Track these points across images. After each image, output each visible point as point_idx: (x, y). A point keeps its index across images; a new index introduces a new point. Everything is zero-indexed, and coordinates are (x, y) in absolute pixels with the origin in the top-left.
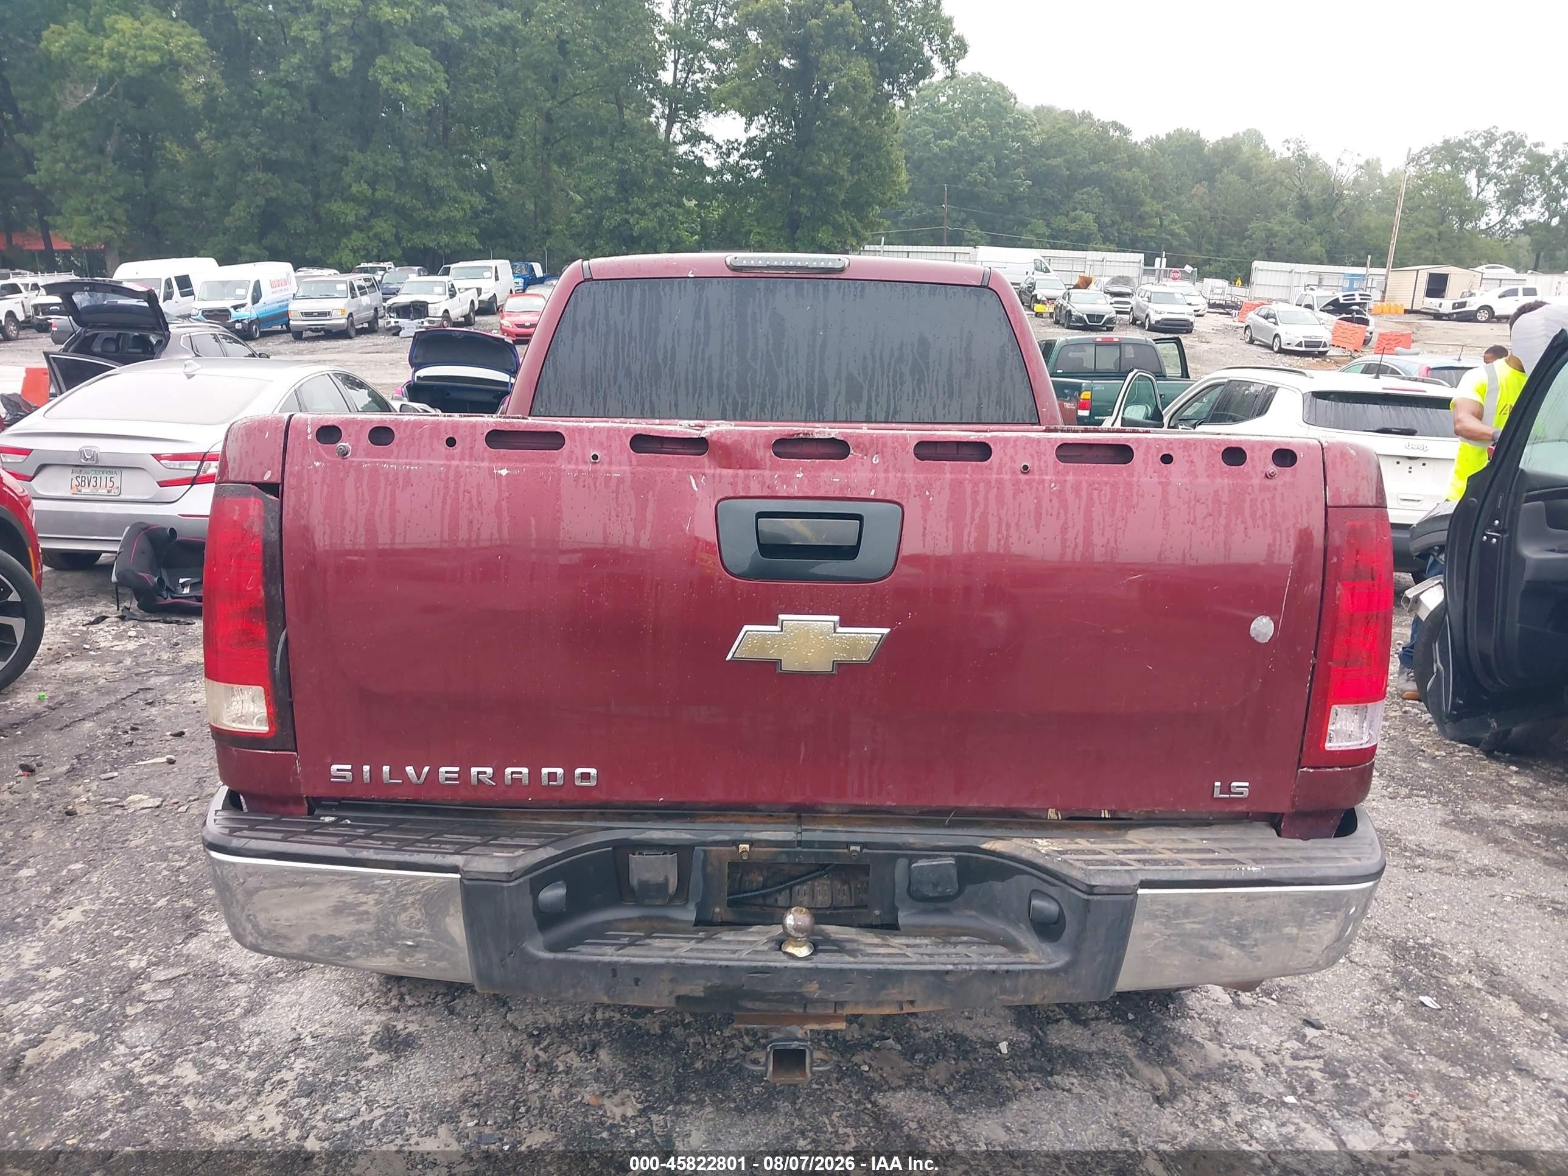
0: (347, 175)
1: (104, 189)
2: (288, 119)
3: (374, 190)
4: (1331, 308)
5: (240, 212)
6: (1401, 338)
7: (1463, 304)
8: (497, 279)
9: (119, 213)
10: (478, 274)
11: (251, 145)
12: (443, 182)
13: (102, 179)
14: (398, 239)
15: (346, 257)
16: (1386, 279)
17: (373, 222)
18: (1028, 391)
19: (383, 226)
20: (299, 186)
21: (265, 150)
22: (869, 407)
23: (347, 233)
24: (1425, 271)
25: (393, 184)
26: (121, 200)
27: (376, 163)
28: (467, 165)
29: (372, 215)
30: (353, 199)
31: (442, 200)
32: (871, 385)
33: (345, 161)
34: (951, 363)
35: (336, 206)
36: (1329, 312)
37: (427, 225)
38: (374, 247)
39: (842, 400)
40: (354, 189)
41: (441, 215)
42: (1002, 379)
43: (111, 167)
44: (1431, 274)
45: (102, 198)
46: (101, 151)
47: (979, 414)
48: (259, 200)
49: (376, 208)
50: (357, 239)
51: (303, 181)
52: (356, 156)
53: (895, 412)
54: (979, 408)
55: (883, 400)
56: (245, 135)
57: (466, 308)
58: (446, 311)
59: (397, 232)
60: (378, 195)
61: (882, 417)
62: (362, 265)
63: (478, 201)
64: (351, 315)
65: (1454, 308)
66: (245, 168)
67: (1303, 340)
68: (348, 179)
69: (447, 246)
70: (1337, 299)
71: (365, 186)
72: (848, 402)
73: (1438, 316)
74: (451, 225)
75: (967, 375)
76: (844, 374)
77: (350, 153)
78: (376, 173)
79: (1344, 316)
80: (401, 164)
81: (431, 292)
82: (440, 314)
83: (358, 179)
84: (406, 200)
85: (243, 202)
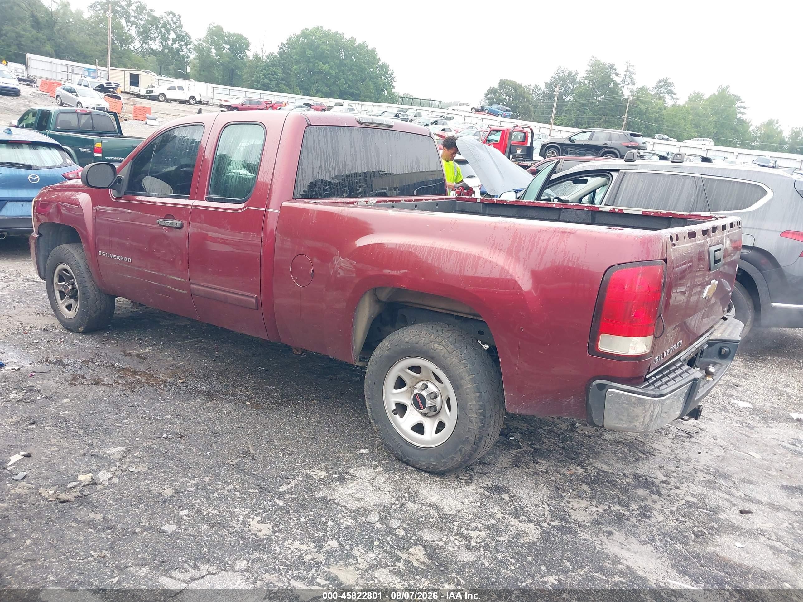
4: (99, 89)
6: (146, 109)
7: (151, 92)
16: (108, 73)
24: (128, 72)
36: (98, 90)
44: (131, 74)
65: (147, 93)
67: (95, 106)
70: (103, 85)
73: (139, 96)
79: (107, 94)
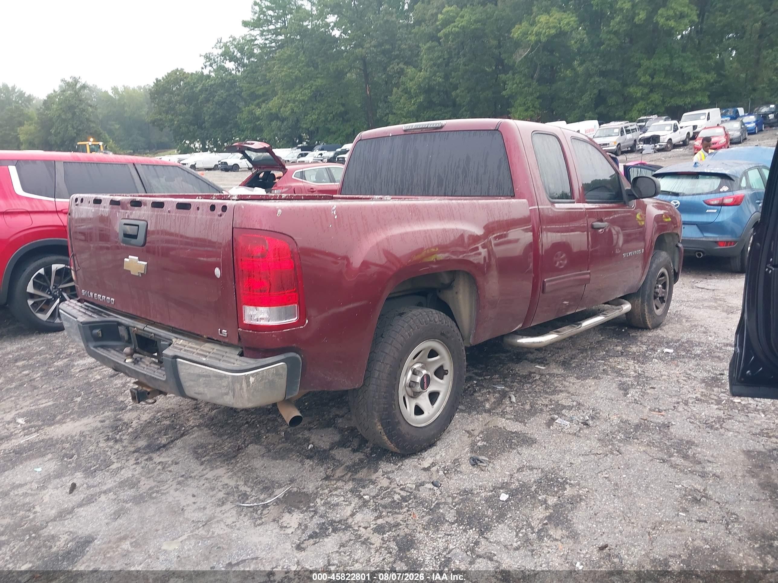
0: (640, 72)
1: (532, 94)
2: (612, 50)
3: (653, 78)
5: (586, 98)
8: (708, 119)
9: (537, 104)
10: (697, 118)
11: (593, 65)
12: (690, 70)
13: (531, 89)
14: (663, 102)
15: (634, 114)
17: (651, 95)
18: (510, 180)
19: (656, 97)
20: (616, 81)
21: (600, 66)
22: (445, 189)
23: (637, 102)
25: (663, 74)
26: (538, 98)
27: (655, 65)
28: (709, 58)
29: (651, 91)
30: (641, 84)
31: (690, 79)
32: (447, 179)
33: (639, 65)
34: (478, 168)
35: (631, 89)
37: (681, 94)
38: (649, 108)
39: (436, 186)
40: (642, 80)
41: (688, 87)
42: (499, 175)
43: (535, 83)
45: (530, 98)
46: (532, 77)
47: (488, 192)
48: (596, 91)
49: (652, 88)
50: (641, 105)
51: (617, 79)
52: (646, 63)
53: (455, 191)
54: (489, 189)
55: (451, 186)
56: (592, 60)
57: (684, 136)
58: (670, 139)
59: (663, 99)
60: (655, 81)
61: (450, 194)
62: (641, 118)
63: (711, 77)
64: (619, 144)
66: (590, 76)
68: (639, 75)
69: (689, 103)
71: (648, 77)
72: (438, 187)
74: (694, 91)
75: (485, 173)
76: (437, 174)
77: (642, 61)
78: (655, 70)
80: (668, 63)
81: (664, 130)
82: (666, 141)
83: (644, 75)
84: (669, 81)
85: (588, 93)
